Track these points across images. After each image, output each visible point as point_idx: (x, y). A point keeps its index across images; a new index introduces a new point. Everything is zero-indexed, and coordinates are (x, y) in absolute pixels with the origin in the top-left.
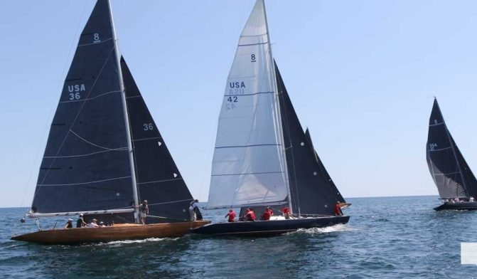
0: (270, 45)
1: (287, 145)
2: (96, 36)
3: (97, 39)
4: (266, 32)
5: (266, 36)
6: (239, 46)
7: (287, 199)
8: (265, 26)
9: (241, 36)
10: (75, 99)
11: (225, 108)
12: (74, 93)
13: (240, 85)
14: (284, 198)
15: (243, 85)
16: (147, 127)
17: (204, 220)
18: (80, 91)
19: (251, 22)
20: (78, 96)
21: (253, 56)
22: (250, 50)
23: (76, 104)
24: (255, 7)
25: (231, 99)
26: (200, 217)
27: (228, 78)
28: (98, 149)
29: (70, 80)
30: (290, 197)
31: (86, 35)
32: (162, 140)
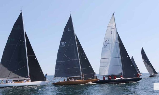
0: (116, 29)
1: (121, 58)
2: (69, 29)
3: (69, 30)
4: (115, 25)
5: (115, 26)
6: (107, 29)
7: (122, 73)
9: (108, 27)
10: (63, 46)
11: (104, 47)
12: (63, 44)
13: (108, 40)
14: (121, 73)
15: (109, 40)
16: (82, 54)
17: (98, 79)
18: (65, 44)
19: (111, 22)
20: (64, 45)
21: (111, 32)
22: (111, 30)
23: (64, 47)
24: (111, 18)
25: (105, 45)
26: (97, 78)
27: (104, 39)
28: (70, 59)
29: (62, 41)
31: (66, 29)
32: (86, 57)
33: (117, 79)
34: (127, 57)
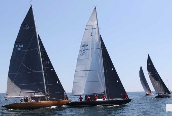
0: (98, 29)
1: (105, 70)
2: (27, 25)
3: (28, 27)
4: (97, 24)
5: (97, 25)
6: (86, 29)
7: (104, 92)
8: (96, 21)
9: (87, 26)
10: (19, 50)
11: (80, 55)
12: (19, 47)
13: (86, 45)
14: (103, 92)
15: (87, 45)
16: (47, 63)
17: (69, 100)
18: (21, 47)
19: (91, 19)
20: (20, 49)
21: (91, 34)
22: (91, 31)
23: (19, 52)
24: (92, 14)
25: (82, 51)
26: (67, 99)
27: (81, 43)
29: (17, 43)
30: (106, 91)
31: (23, 25)
32: (53, 68)
33: (98, 100)
34: (112, 69)
